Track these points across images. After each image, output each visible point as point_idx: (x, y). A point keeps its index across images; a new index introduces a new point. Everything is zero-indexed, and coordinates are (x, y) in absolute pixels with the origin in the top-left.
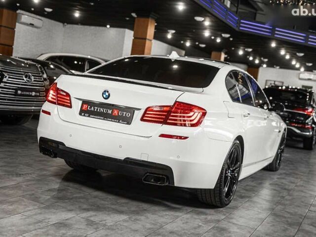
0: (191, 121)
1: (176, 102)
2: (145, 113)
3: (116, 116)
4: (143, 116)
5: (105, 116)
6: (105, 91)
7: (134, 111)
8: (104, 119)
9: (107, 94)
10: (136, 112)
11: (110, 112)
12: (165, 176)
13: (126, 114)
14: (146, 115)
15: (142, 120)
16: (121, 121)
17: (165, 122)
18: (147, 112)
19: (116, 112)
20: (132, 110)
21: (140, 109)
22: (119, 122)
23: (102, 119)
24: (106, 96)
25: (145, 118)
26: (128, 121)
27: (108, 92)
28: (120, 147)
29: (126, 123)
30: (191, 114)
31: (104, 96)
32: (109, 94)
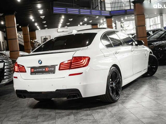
0: (83, 64)
1: (73, 57)
3: (47, 71)
4: (60, 68)
5: (43, 72)
6: (39, 60)
8: (42, 74)
9: (40, 62)
10: (56, 67)
11: (44, 70)
12: (77, 94)
13: (52, 69)
15: (59, 70)
16: (50, 73)
17: (70, 68)
18: (61, 66)
19: (47, 69)
20: (54, 66)
21: (57, 65)
22: (49, 74)
23: (41, 74)
25: (60, 69)
26: (53, 72)
27: (40, 60)
28: (52, 85)
29: (52, 73)
30: (82, 61)
31: (40, 63)
32: (41, 61)
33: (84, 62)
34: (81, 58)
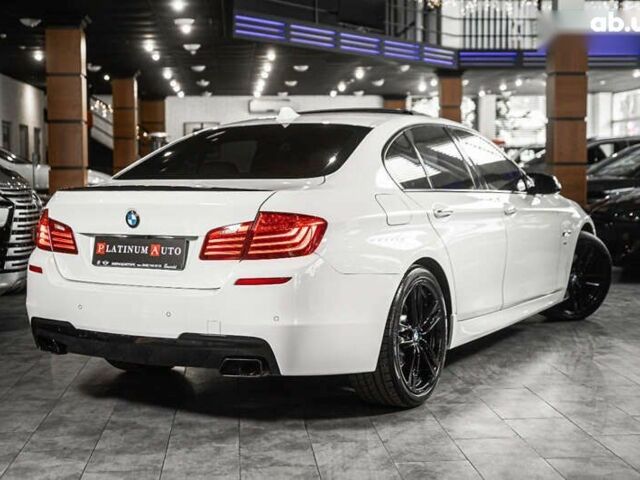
0: (294, 245)
1: (259, 212)
2: (206, 243)
3: (156, 257)
4: (204, 249)
5: (138, 260)
6: (130, 213)
7: (188, 242)
8: (136, 267)
9: (134, 217)
10: (191, 243)
11: (145, 250)
12: (258, 358)
13: (173, 251)
14: (208, 247)
15: (203, 257)
16: (166, 266)
17: (244, 255)
18: (210, 241)
19: (155, 249)
20: (183, 242)
21: (196, 238)
22: (163, 268)
23: (132, 267)
24: (133, 221)
25: (206, 254)
26: (179, 263)
27: (135, 213)
28: (168, 315)
29: (175, 267)
31: (130, 222)
32: (138, 218)
33: (302, 235)
34: (290, 220)
